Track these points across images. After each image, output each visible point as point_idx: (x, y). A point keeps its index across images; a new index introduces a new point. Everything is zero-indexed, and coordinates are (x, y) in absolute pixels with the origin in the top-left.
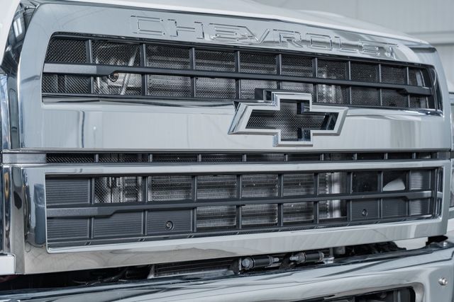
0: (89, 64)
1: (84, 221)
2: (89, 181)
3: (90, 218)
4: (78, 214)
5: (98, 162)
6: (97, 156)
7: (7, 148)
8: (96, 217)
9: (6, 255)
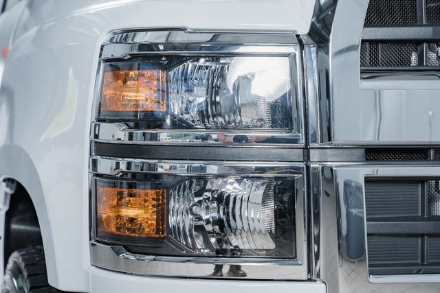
0: (422, 25)
1: (414, 239)
2: (420, 185)
3: (422, 236)
4: (407, 231)
5: (433, 160)
6: (432, 152)
7: (315, 141)
8: (430, 235)
9: (316, 281)
